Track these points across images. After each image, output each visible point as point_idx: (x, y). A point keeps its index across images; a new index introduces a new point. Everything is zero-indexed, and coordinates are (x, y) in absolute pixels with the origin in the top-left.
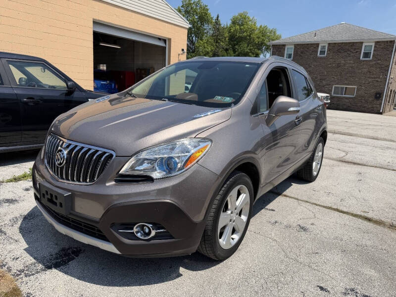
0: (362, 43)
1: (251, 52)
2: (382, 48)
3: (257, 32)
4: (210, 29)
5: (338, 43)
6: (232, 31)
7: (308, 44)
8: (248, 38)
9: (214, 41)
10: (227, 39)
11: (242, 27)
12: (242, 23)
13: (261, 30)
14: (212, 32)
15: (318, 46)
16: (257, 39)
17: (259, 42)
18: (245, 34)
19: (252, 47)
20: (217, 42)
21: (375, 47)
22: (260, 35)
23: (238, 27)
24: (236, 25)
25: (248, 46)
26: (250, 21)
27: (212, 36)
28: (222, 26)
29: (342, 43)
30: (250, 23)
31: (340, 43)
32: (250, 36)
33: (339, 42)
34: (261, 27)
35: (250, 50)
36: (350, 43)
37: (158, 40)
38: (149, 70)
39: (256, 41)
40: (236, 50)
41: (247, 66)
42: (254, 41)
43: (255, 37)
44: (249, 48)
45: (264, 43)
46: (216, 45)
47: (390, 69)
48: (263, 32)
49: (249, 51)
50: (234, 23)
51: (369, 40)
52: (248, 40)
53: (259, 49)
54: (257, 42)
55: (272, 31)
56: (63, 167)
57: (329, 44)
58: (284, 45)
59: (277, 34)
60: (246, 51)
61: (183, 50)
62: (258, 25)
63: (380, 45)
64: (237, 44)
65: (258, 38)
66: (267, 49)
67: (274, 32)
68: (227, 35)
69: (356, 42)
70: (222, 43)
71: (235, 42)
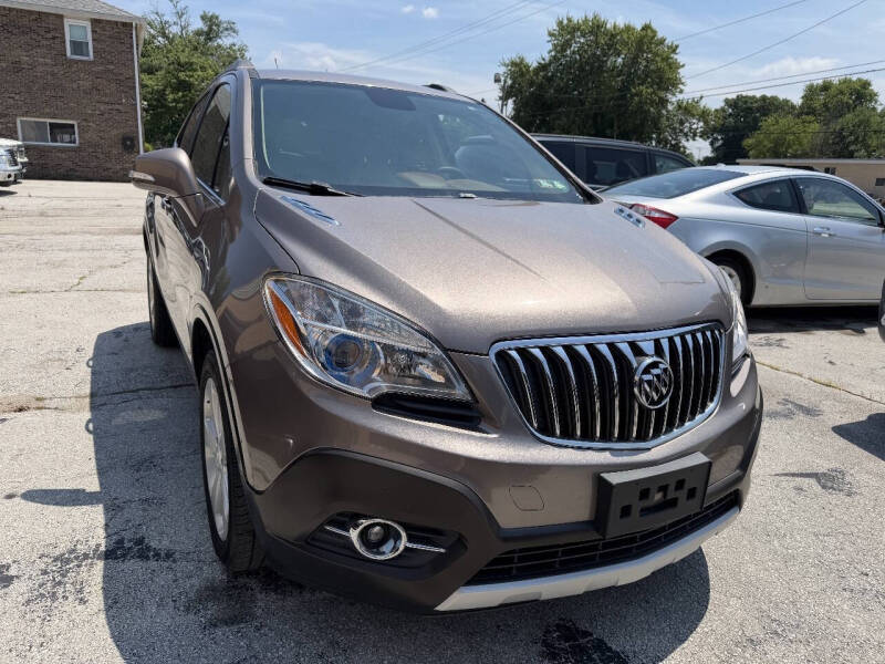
0: (60, 17)
2: (109, 37)
29: (11, 10)
31: (5, 7)
51: (77, 14)
63: (103, 29)
69: (47, 14)
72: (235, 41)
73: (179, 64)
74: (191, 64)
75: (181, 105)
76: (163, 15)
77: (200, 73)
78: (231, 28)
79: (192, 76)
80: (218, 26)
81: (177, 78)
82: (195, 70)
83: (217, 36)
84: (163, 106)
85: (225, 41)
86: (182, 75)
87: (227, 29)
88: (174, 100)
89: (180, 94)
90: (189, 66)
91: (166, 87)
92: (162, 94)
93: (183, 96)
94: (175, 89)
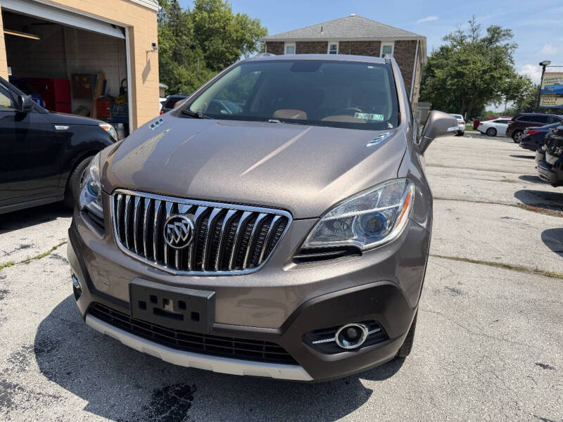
0: (380, 42)
1: (228, 52)
2: (403, 50)
3: (233, 22)
4: (164, 15)
5: (351, 42)
6: (197, 19)
7: (314, 42)
8: (222, 30)
9: (173, 33)
10: (192, 31)
11: (213, 15)
12: (211, 8)
13: (240, 19)
14: (168, 20)
15: (327, 46)
16: (235, 33)
17: (237, 38)
18: (217, 25)
19: (229, 45)
20: (177, 36)
21: (395, 48)
22: (239, 27)
23: (205, 14)
24: (203, 12)
25: (223, 42)
26: (223, 6)
27: (170, 26)
28: (183, 11)
29: (357, 42)
30: (223, 8)
31: (354, 42)
32: (224, 29)
33: (353, 40)
34: (238, 15)
35: (227, 48)
36: (365, 42)
37: (111, 28)
38: (96, 76)
39: (234, 36)
40: (207, 48)
41: (370, 67)
42: (231, 36)
43: (232, 29)
44: (224, 46)
45: (245, 39)
46: (176, 40)
47: (413, 77)
48: (242, 23)
49: (225, 50)
50: (199, 8)
51: (388, 40)
52: (223, 33)
53: (238, 48)
54: (235, 38)
55: (254, 22)
56: (188, 247)
57: (340, 43)
58: (282, 43)
59: (261, 27)
60: (221, 49)
61: (154, 45)
62: (234, 13)
63: (401, 46)
64: (206, 39)
65: (237, 31)
66: (250, 47)
67: (258, 24)
68: (191, 25)
69: (373, 42)
70: (184, 37)
71: (204, 37)
72: (509, 42)
73: (459, 62)
74: (467, 61)
75: (455, 87)
76: (463, 32)
77: (472, 66)
78: (508, 34)
79: (465, 69)
80: (498, 34)
81: (456, 70)
82: (470, 64)
83: (497, 40)
84: (444, 88)
85: (501, 43)
86: (459, 69)
87: (504, 35)
88: (451, 84)
89: (456, 80)
90: (466, 62)
91: (448, 76)
92: (444, 81)
93: (458, 81)
94: (453, 77)
